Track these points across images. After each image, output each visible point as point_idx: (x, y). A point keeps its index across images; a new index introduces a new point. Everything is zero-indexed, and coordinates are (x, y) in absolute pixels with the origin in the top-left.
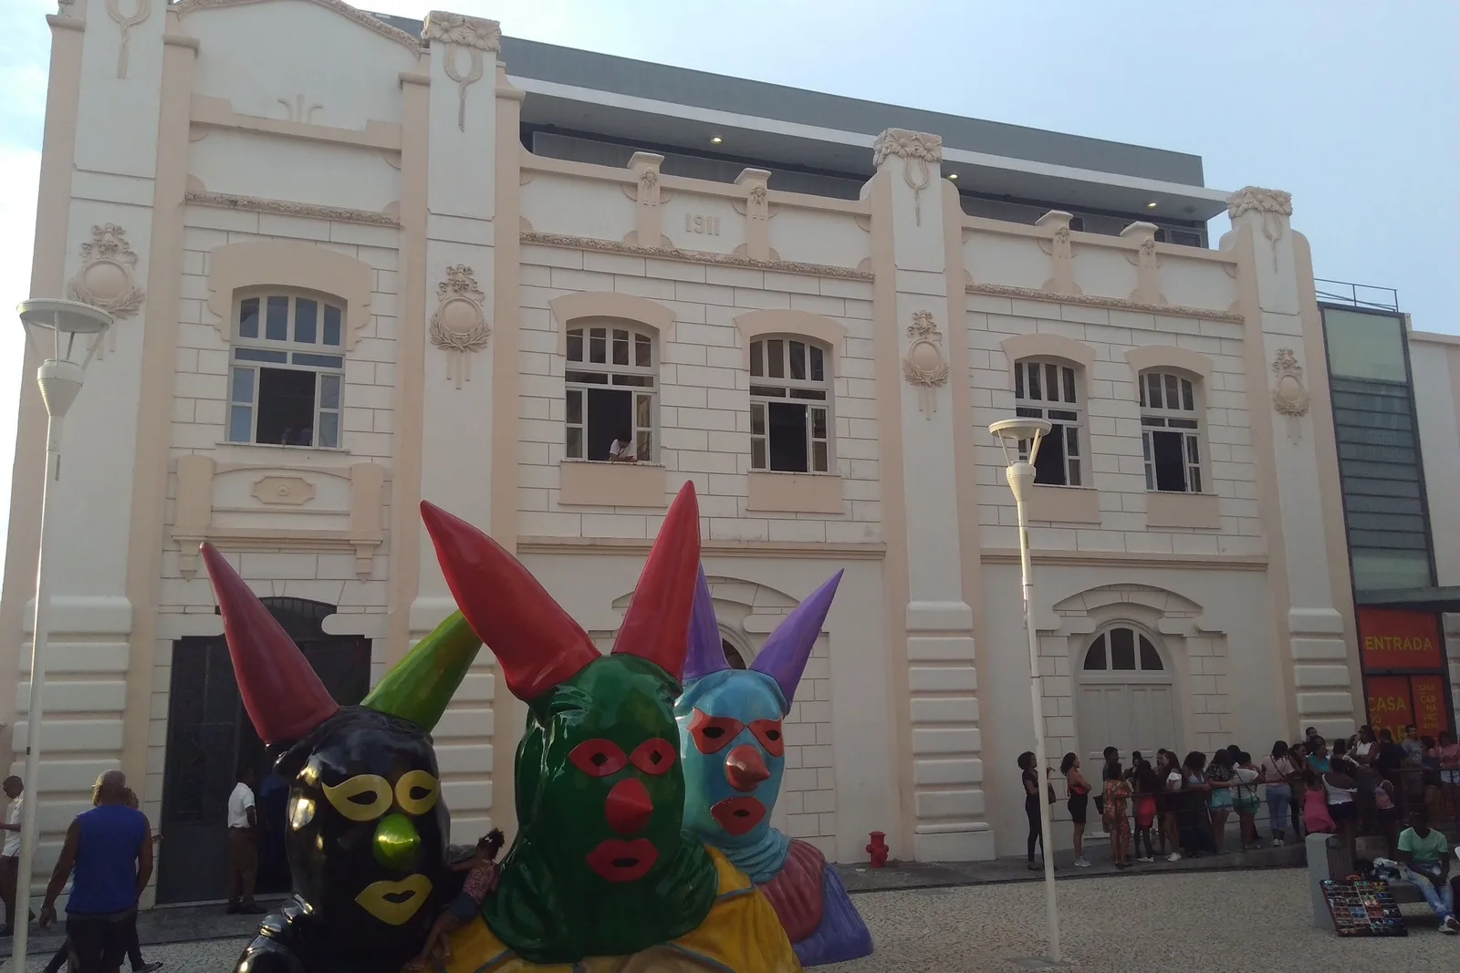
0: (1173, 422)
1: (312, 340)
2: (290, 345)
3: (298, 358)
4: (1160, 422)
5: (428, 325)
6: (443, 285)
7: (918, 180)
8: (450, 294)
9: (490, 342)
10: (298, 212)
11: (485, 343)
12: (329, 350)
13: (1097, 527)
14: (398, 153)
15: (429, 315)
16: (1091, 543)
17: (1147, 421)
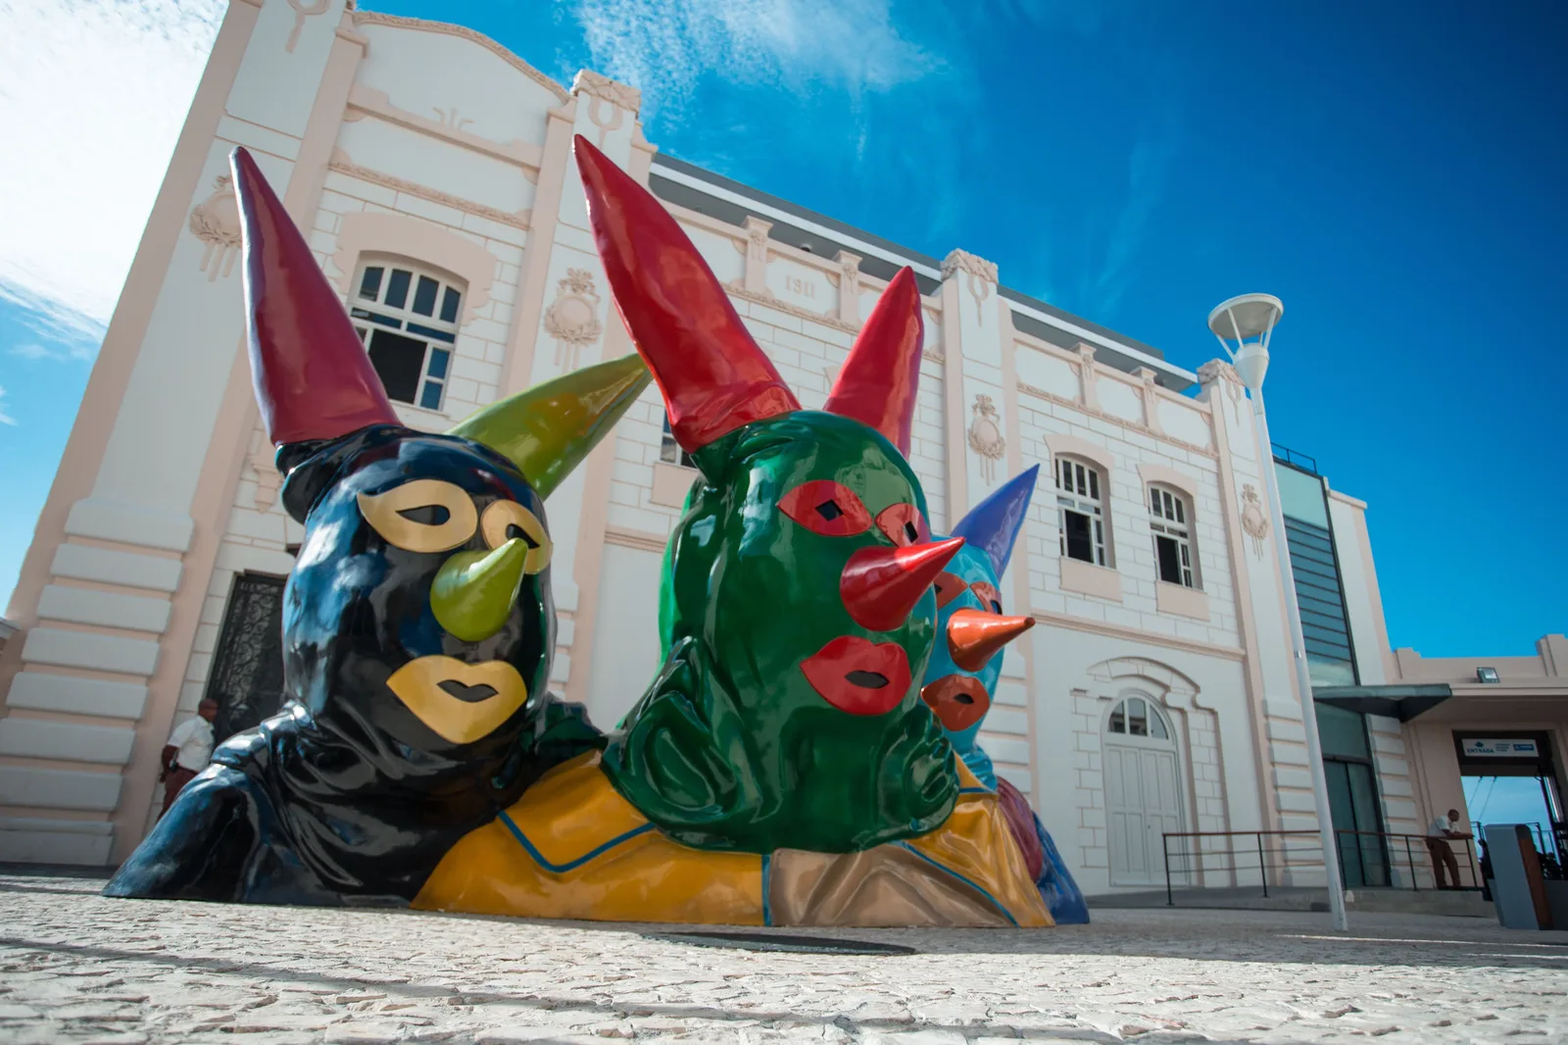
0: (1171, 531)
1: (429, 314)
2: (407, 314)
3: (412, 327)
4: (1161, 528)
5: (544, 313)
6: (563, 283)
7: (979, 291)
8: (568, 290)
9: (601, 338)
10: (437, 198)
11: (595, 340)
12: (444, 326)
13: (1119, 604)
14: (537, 170)
15: (547, 303)
16: (1116, 618)
17: (1154, 526)
